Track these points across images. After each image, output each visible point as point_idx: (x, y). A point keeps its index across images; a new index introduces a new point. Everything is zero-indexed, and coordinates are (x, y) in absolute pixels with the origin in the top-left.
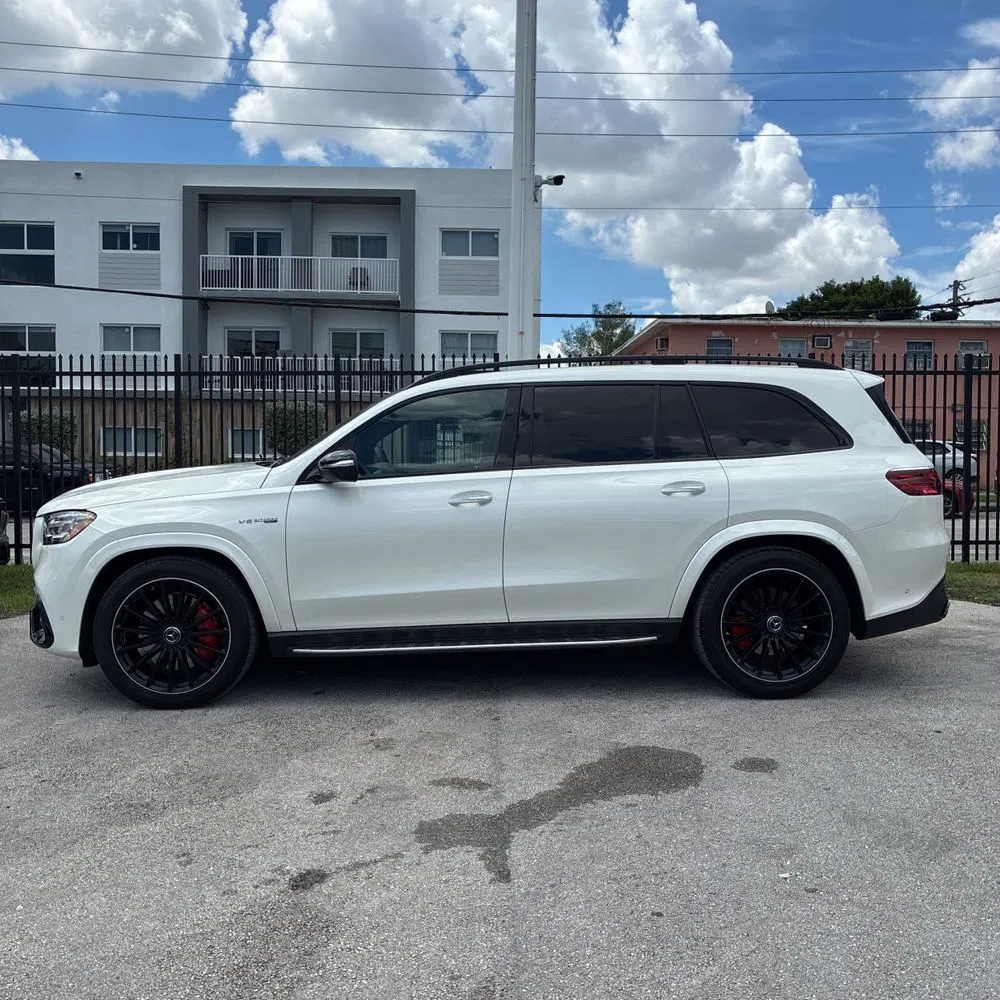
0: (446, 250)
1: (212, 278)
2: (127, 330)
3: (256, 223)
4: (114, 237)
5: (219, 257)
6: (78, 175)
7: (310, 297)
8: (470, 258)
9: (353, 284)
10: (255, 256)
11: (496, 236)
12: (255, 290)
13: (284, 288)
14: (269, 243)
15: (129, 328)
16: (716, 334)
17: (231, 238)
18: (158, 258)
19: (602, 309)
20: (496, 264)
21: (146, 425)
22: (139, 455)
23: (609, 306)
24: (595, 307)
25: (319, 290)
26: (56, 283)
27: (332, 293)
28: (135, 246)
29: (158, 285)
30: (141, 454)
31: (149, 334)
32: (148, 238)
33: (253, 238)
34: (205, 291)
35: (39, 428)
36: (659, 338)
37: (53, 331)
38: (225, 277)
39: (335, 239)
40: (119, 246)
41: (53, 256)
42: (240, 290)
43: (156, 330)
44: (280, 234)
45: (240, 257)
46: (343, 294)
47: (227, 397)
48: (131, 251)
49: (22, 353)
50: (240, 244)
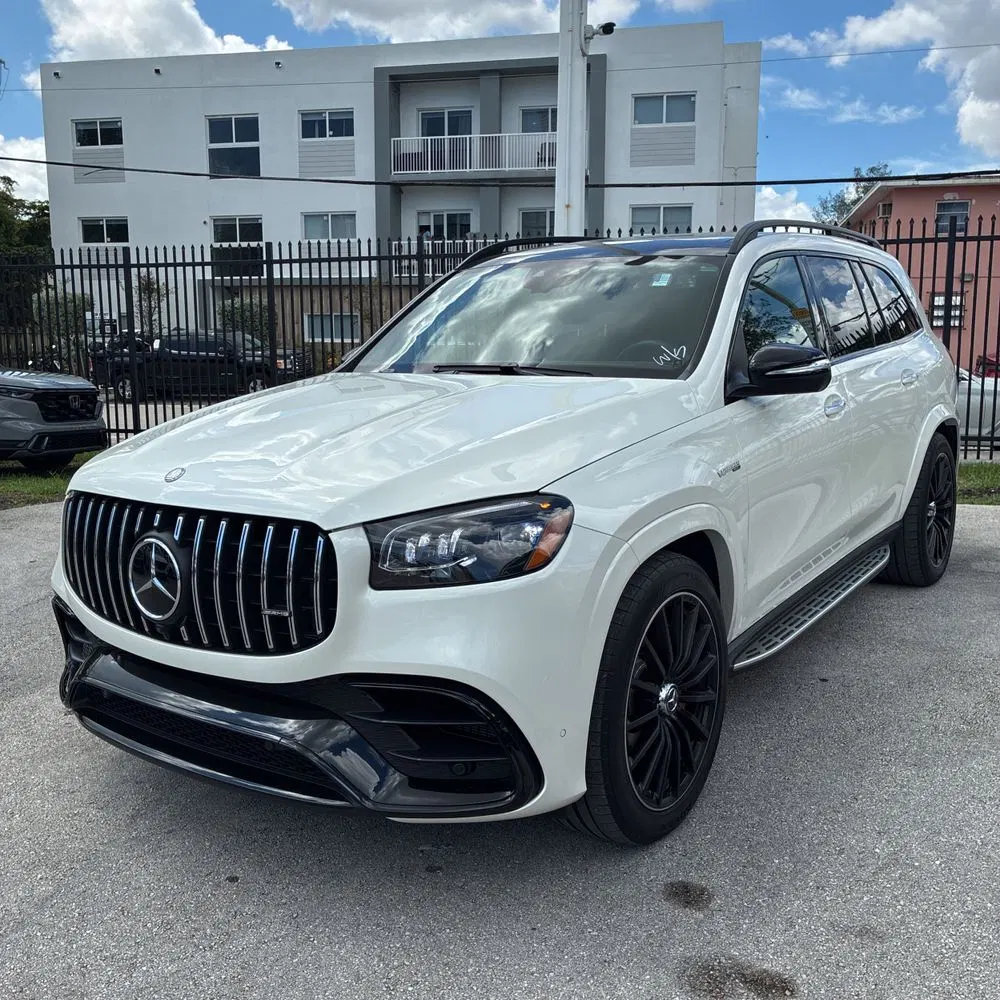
0: (638, 118)
1: (404, 161)
2: (325, 218)
3: (446, 102)
4: (312, 126)
5: (412, 139)
6: (278, 64)
7: (498, 177)
8: (664, 124)
9: (541, 160)
10: (446, 137)
11: (693, 99)
12: (447, 172)
13: (475, 168)
14: (460, 122)
15: (327, 215)
16: (949, 197)
17: (423, 119)
18: (352, 144)
19: (864, 174)
20: (693, 130)
21: (341, 312)
22: (346, 341)
23: (872, 170)
24: (857, 170)
25: (508, 168)
26: (262, 176)
27: (521, 171)
28: (331, 133)
29: (352, 172)
30: (338, 341)
31: (344, 221)
32: (343, 125)
33: (443, 118)
34: (397, 175)
35: (242, 316)
36: (881, 204)
37: (260, 221)
38: (417, 161)
39: (526, 113)
40: (317, 133)
41: (258, 148)
42: (430, 172)
43: (352, 216)
44: (470, 112)
45: (429, 138)
46: (532, 171)
47: (405, 282)
48: (328, 138)
49: (235, 245)
50: (432, 124)
